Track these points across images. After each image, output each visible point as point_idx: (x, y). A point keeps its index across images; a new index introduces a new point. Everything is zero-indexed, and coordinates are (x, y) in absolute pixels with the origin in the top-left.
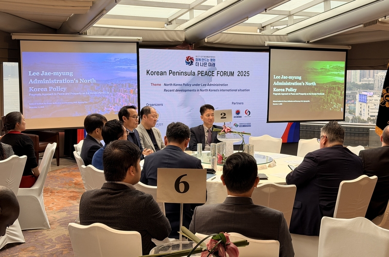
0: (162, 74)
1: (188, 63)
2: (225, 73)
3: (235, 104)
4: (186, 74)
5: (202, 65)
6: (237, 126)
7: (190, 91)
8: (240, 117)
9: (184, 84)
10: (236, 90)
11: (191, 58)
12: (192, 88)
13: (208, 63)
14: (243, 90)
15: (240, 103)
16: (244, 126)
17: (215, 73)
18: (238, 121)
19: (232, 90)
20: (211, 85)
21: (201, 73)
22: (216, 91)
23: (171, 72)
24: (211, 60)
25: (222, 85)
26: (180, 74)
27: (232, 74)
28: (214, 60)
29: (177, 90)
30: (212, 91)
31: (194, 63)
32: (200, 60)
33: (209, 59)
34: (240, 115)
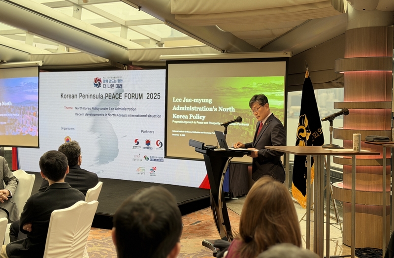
0: (74, 97)
1: (96, 85)
2: (133, 96)
3: (144, 132)
4: (94, 97)
5: (109, 87)
6: (147, 159)
7: (99, 115)
8: (151, 148)
9: (93, 108)
10: (145, 116)
11: (99, 80)
12: (100, 112)
13: (115, 84)
14: (154, 116)
15: (150, 132)
16: (155, 160)
17: (123, 95)
18: (149, 154)
19: (141, 116)
20: (118, 109)
21: (108, 95)
22: (124, 116)
23: (81, 95)
24: (119, 80)
25: (130, 109)
26: (89, 96)
27: (141, 96)
28: (122, 80)
29: (87, 115)
30: (120, 115)
31: (102, 85)
32: (107, 81)
33: (116, 79)
34: (150, 146)
